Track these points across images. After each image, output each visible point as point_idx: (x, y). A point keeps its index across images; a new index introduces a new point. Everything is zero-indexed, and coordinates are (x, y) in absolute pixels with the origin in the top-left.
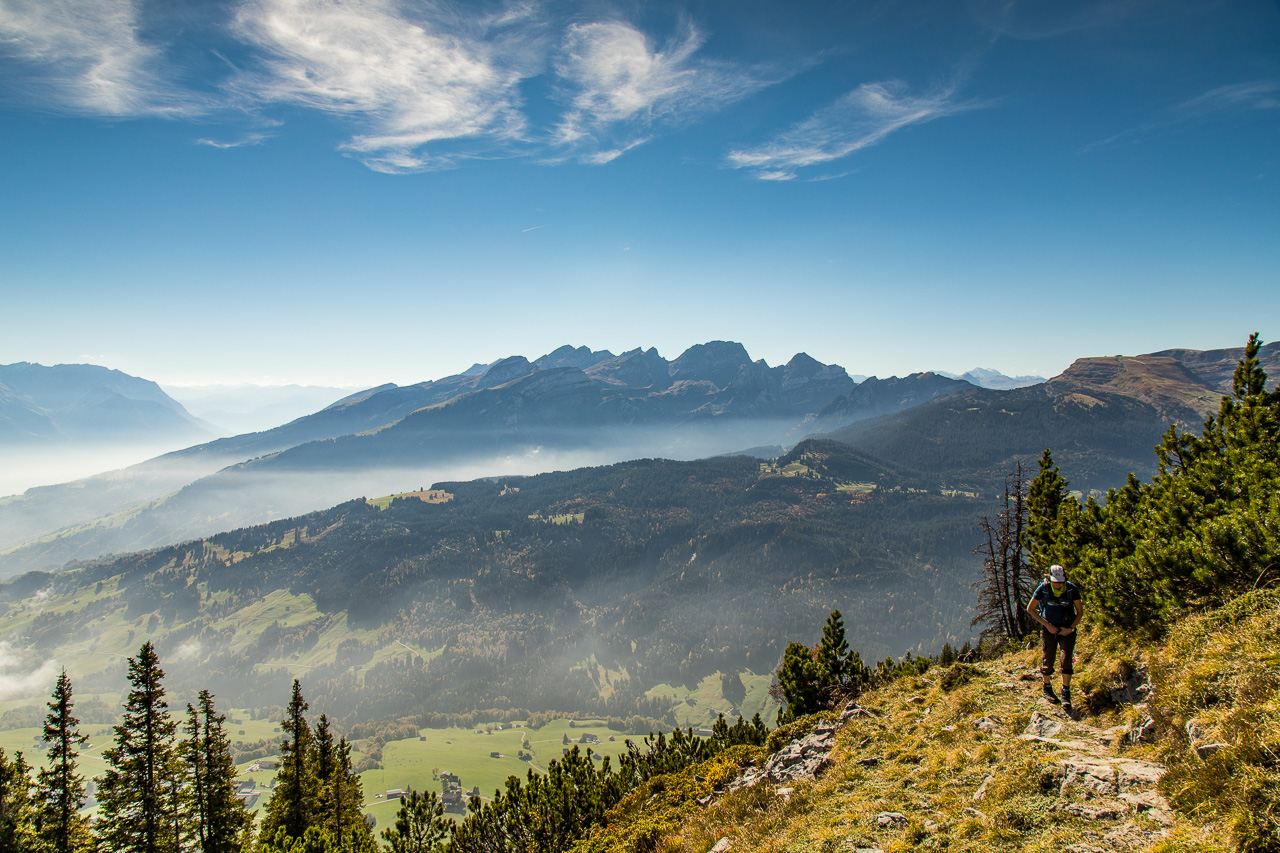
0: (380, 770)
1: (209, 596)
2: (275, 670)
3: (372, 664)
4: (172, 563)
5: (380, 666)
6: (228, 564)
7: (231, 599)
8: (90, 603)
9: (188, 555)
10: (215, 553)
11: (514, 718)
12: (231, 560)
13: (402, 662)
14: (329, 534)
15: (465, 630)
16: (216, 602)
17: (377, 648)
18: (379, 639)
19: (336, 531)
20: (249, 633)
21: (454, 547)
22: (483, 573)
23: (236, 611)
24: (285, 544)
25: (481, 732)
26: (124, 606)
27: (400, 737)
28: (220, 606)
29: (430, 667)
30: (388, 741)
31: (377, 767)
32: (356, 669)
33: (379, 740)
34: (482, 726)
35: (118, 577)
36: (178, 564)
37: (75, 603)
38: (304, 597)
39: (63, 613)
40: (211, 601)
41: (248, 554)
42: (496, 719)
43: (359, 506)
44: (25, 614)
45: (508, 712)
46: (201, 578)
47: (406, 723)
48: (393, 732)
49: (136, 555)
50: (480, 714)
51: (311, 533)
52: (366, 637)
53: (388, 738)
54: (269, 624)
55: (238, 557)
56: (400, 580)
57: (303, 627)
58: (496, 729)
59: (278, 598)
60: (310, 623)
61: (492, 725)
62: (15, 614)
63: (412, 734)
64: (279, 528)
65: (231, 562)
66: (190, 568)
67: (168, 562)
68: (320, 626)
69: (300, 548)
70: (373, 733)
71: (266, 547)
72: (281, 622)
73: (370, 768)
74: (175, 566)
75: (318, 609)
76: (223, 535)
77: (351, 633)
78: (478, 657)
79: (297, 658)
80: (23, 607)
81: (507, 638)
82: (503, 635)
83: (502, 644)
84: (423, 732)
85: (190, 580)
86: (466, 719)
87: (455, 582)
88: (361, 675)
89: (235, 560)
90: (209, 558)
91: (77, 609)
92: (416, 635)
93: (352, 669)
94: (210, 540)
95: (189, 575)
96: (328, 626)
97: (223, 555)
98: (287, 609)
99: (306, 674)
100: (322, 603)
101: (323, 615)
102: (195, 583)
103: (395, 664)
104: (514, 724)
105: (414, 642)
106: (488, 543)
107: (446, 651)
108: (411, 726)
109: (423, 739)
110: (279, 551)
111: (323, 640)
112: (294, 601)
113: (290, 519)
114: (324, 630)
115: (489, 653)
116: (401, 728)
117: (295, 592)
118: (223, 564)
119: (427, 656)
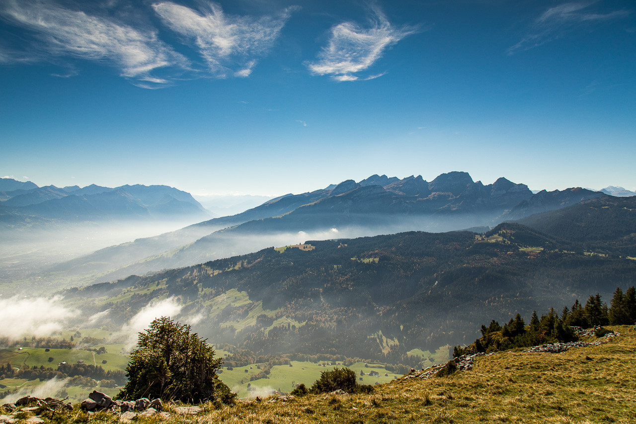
0: (267, 379)
1: (202, 290)
2: (228, 327)
3: (272, 327)
4: (188, 274)
5: (275, 328)
6: (211, 276)
7: (212, 292)
8: (154, 290)
9: (195, 271)
10: (206, 270)
11: (338, 359)
12: (213, 274)
13: (286, 327)
14: (256, 263)
15: (317, 314)
16: (205, 293)
17: (274, 320)
18: (276, 315)
19: (259, 262)
20: (218, 308)
21: (314, 272)
22: (327, 285)
23: (214, 297)
24: (237, 268)
25: (320, 365)
26: (167, 292)
27: (280, 364)
28: (207, 295)
29: (299, 331)
30: (274, 365)
31: (266, 378)
32: (265, 329)
33: (270, 364)
34: (321, 362)
35: (166, 279)
36: (191, 275)
37: (148, 290)
38: (244, 293)
39: (143, 294)
40: (203, 292)
41: (221, 271)
42: (328, 359)
43: (270, 251)
44: (128, 294)
45: (335, 356)
46: (200, 281)
47: (285, 357)
48: (277, 361)
49: (174, 270)
50: (321, 356)
51: (249, 263)
52: (270, 314)
53: (275, 364)
54: (227, 304)
55: (216, 272)
56: (287, 287)
57: (242, 307)
58: (328, 364)
59: (233, 293)
60: (245, 305)
61: (326, 362)
62: (125, 293)
63: (286, 363)
64: (234, 260)
65: (213, 275)
66: (196, 277)
67: (187, 273)
68: (250, 308)
69: (243, 269)
70: (268, 360)
71: (229, 268)
72: (233, 304)
73: (263, 378)
74: (190, 276)
75: (250, 299)
76: (211, 262)
77: (264, 311)
78: (322, 327)
79: (238, 322)
80: (128, 291)
81: (337, 319)
82: (335, 317)
83: (334, 321)
84: (292, 363)
85: (195, 282)
86: (314, 358)
87: (313, 289)
88: (267, 332)
89: (214, 274)
90: (204, 273)
91: (148, 292)
92: (293, 315)
93: (263, 329)
94: (205, 264)
95: (195, 280)
96: (253, 307)
97: (210, 271)
98: (236, 298)
99: (242, 330)
100: (251, 297)
101: (251, 302)
102: (197, 284)
103: (282, 328)
104: (337, 362)
105: (292, 318)
106: (330, 271)
107: (306, 324)
108: (286, 359)
109: (291, 366)
110: (234, 271)
111: (250, 314)
112: (238, 294)
113: (240, 256)
114: (251, 309)
115: (328, 326)
116: (282, 360)
117: (240, 290)
118: (209, 275)
119: (297, 325)
